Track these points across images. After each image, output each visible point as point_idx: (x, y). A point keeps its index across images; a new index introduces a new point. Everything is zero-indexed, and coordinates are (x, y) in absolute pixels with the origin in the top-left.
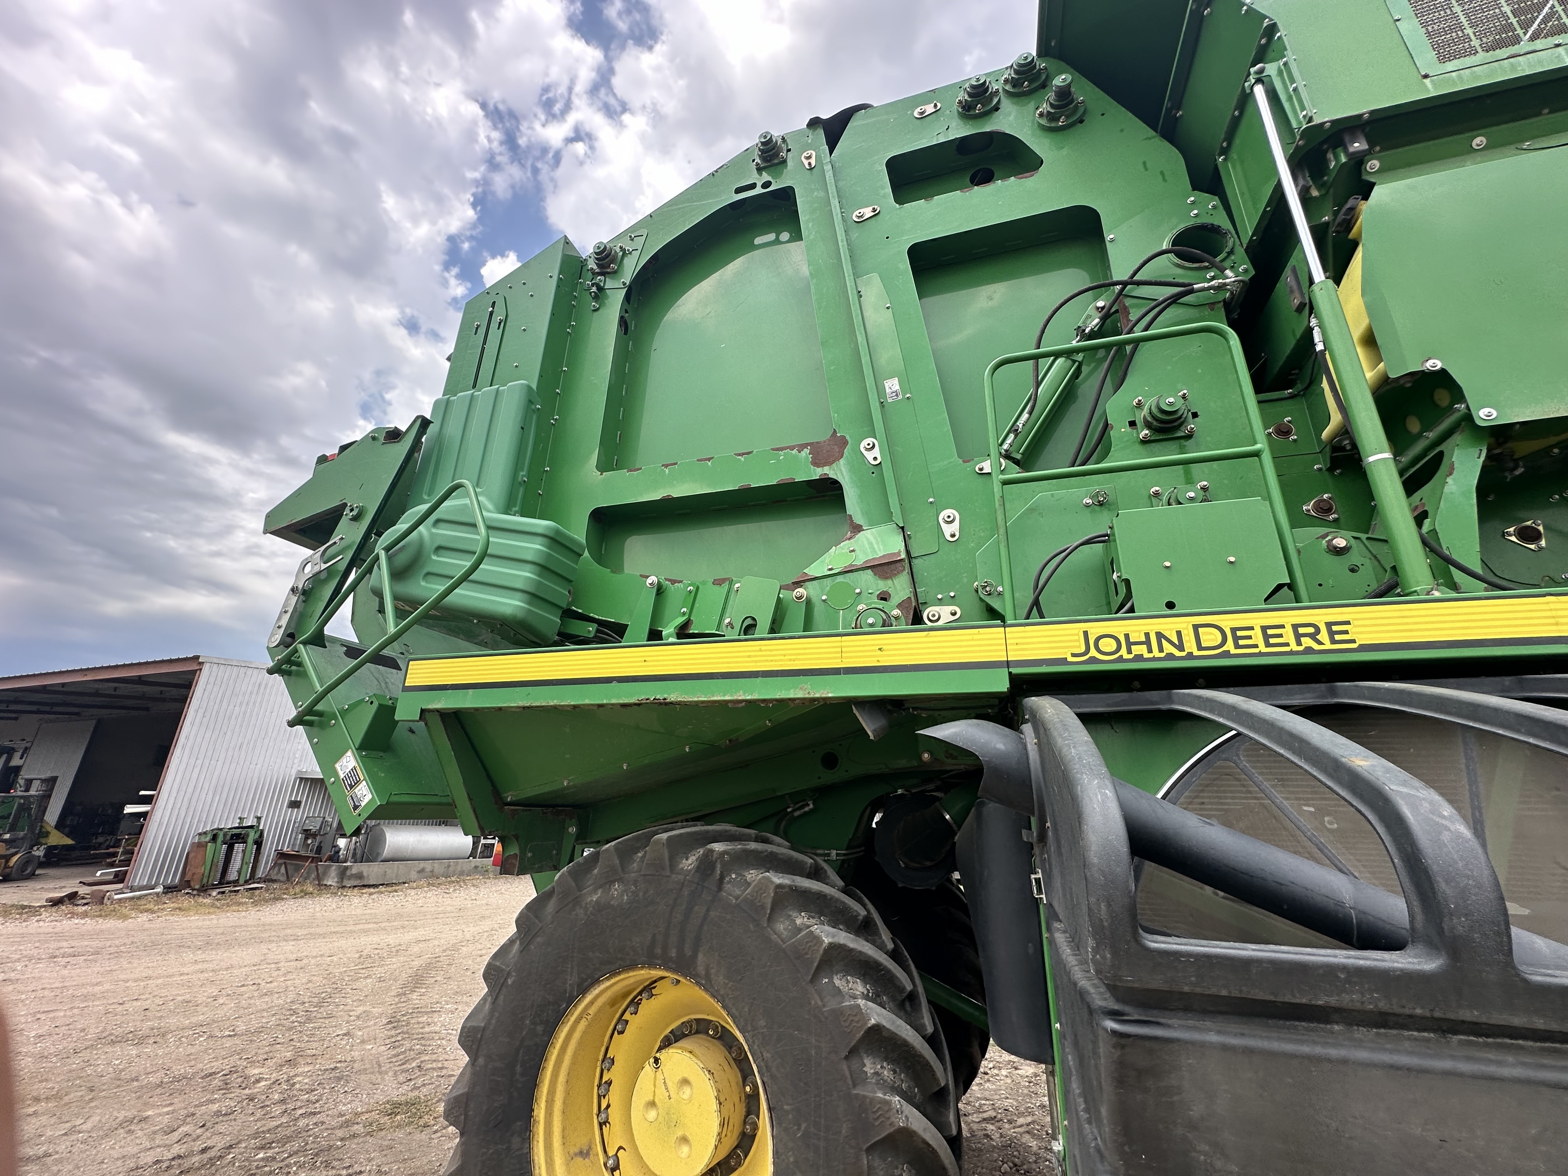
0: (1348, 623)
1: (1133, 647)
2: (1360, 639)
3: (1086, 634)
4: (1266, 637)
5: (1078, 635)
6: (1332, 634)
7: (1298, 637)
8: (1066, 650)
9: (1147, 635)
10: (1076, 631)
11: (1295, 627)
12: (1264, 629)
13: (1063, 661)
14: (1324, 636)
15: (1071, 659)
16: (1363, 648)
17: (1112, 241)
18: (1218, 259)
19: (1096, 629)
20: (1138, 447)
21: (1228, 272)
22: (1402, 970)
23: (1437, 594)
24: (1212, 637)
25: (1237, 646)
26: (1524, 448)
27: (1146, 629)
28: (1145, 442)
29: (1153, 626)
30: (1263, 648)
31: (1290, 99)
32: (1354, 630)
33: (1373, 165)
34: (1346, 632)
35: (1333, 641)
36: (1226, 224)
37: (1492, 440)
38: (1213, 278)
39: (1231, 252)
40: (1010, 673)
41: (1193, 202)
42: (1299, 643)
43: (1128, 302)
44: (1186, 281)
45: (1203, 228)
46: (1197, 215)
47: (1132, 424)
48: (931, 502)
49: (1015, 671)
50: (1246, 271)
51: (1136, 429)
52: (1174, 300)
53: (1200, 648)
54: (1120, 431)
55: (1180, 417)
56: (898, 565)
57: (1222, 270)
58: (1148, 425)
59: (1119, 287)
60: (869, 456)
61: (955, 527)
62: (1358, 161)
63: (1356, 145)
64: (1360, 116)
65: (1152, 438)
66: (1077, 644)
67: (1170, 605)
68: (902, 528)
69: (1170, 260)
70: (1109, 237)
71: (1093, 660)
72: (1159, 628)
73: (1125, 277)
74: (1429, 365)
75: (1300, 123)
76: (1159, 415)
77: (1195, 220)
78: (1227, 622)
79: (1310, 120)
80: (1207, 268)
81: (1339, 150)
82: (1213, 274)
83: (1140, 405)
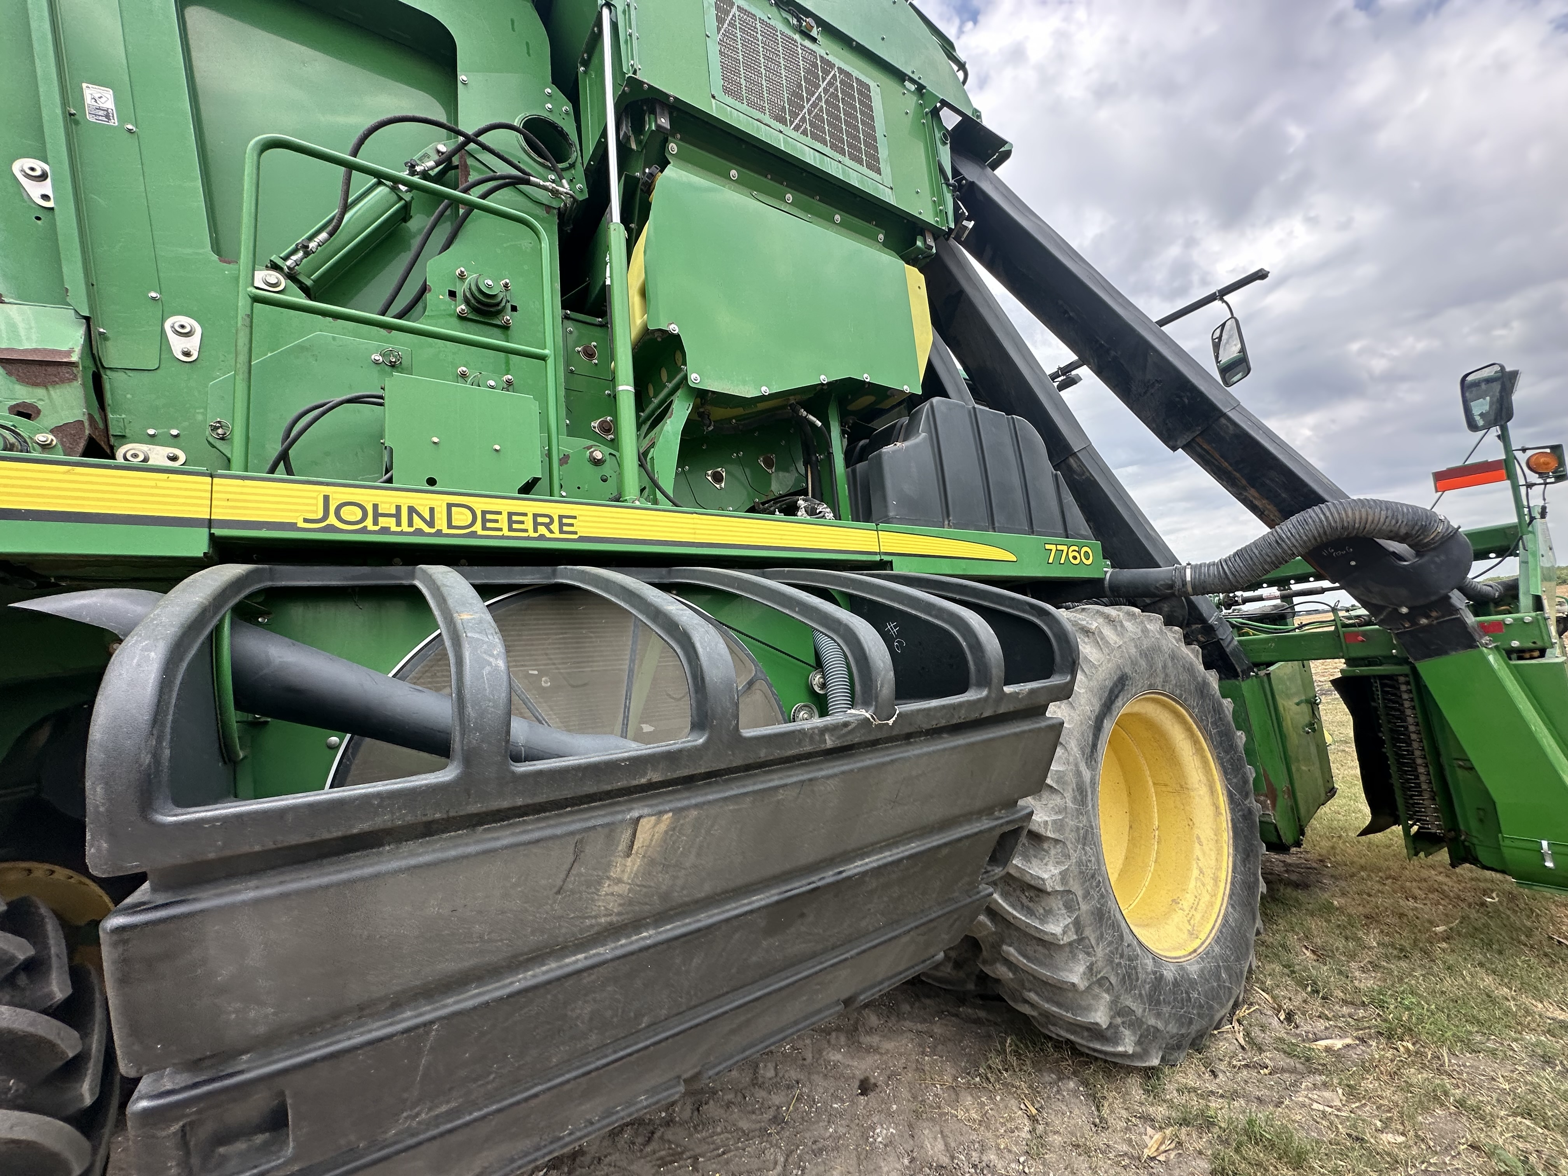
0: (575, 517)
1: (381, 519)
2: (581, 532)
3: (326, 499)
4: (510, 522)
5: (316, 498)
6: (561, 525)
7: (536, 525)
8: (298, 514)
9: (398, 508)
10: (314, 495)
11: (535, 516)
12: (510, 514)
13: (292, 526)
14: (555, 527)
15: (301, 524)
16: (582, 539)
17: (464, 83)
18: (560, 166)
19: (339, 495)
20: (455, 321)
21: (564, 181)
22: (426, 785)
23: (637, 503)
24: (464, 517)
25: (484, 528)
26: (718, 413)
27: (399, 502)
28: (461, 318)
29: (406, 499)
30: (506, 532)
31: (626, 42)
32: (579, 524)
33: (673, 147)
34: (572, 525)
35: (561, 531)
36: (573, 137)
37: (699, 400)
38: (553, 181)
39: (572, 166)
40: (212, 536)
41: (550, 95)
42: (536, 530)
43: (470, 161)
44: (527, 170)
45: (553, 126)
46: (551, 111)
47: (452, 294)
48: (153, 299)
49: (218, 532)
50: (581, 191)
51: (455, 301)
52: (513, 182)
53: (450, 526)
54: (437, 298)
55: (498, 304)
56: (64, 369)
57: (561, 178)
58: (467, 301)
59: (461, 139)
60: (35, 191)
61: (193, 344)
62: (662, 137)
63: (663, 120)
64: (667, 96)
65: (470, 316)
66: (314, 508)
67: (432, 482)
68: (87, 319)
69: (518, 141)
70: (462, 77)
71: (331, 528)
72: (412, 503)
73: (470, 132)
74: (672, 327)
75: (628, 70)
76: (477, 293)
77: (549, 114)
78: (480, 505)
79: (635, 72)
80: (549, 168)
81: (652, 116)
82: (553, 178)
83: (462, 276)
